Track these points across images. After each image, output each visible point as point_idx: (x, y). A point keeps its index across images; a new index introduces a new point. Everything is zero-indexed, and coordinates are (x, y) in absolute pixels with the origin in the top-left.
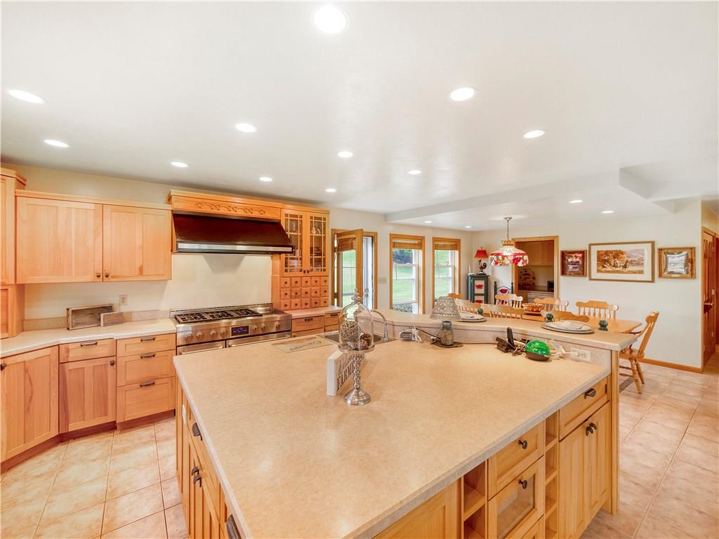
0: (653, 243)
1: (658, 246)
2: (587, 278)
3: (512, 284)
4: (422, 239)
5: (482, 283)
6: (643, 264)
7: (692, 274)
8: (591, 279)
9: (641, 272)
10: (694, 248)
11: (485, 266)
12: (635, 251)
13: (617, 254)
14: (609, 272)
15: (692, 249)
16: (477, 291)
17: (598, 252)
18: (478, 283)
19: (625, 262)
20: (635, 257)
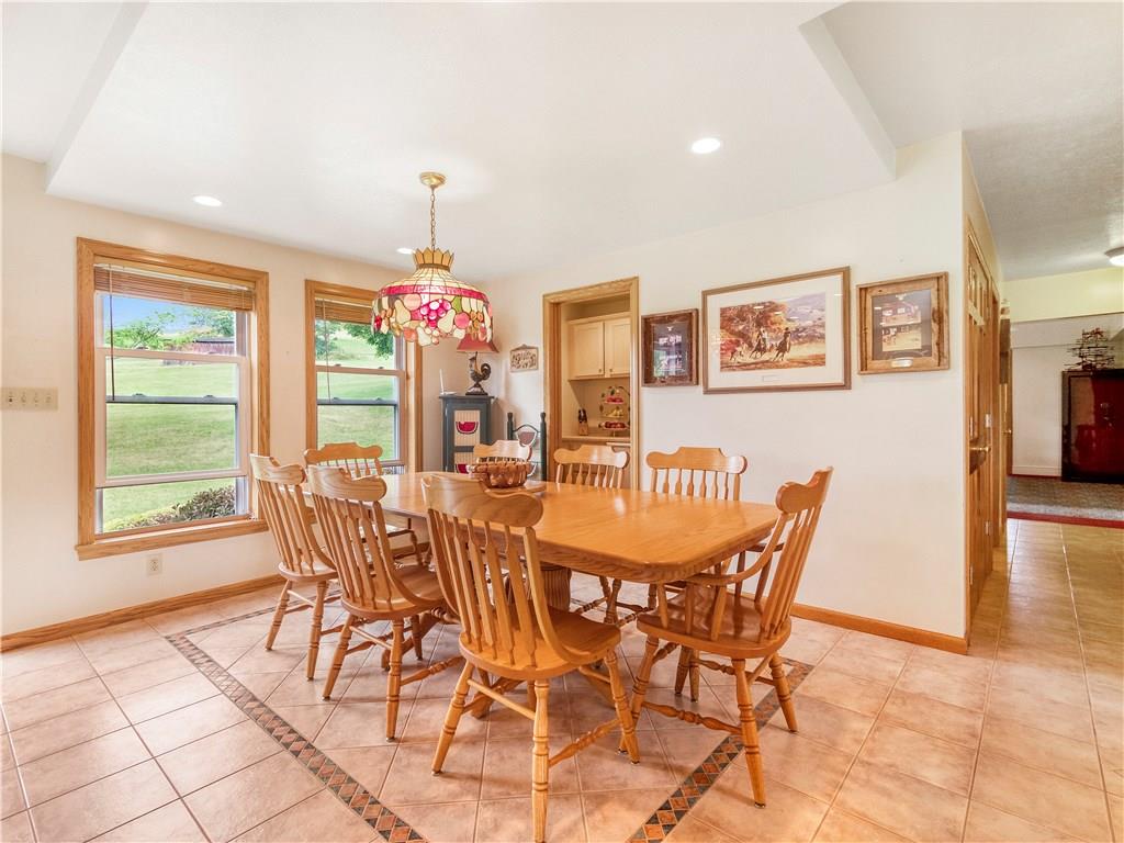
0: (846, 273)
1: (858, 280)
2: (700, 388)
3: (543, 415)
4: (258, 278)
5: (474, 416)
6: (822, 337)
7: (940, 356)
8: (708, 391)
9: (819, 361)
10: (946, 275)
11: (486, 372)
12: (805, 300)
13: (764, 316)
14: (744, 366)
15: (940, 279)
16: (461, 439)
17: (723, 311)
18: (462, 416)
19: (781, 335)
20: (804, 317)
